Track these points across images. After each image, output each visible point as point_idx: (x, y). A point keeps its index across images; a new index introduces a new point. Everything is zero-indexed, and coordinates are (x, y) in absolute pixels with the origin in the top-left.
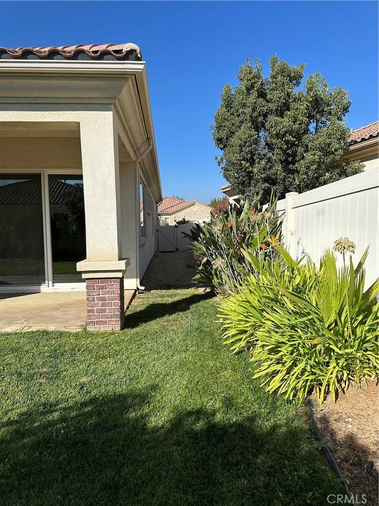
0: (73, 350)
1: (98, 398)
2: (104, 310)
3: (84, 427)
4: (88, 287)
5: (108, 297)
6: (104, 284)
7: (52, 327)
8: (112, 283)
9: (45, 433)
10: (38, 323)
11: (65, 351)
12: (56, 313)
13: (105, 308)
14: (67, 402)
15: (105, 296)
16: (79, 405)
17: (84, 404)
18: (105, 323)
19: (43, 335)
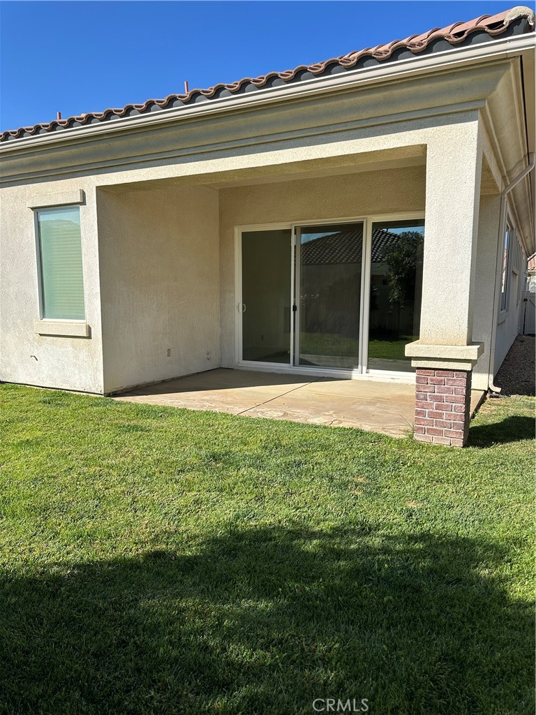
0: (396, 462)
1: (433, 536)
2: (441, 415)
3: (415, 569)
4: (418, 379)
5: (446, 397)
6: (443, 378)
7: (367, 426)
8: (455, 378)
9: (364, 560)
10: (349, 419)
11: (385, 461)
12: (371, 408)
13: (441, 411)
14: (391, 529)
15: (443, 395)
16: (407, 538)
17: (413, 538)
18: (440, 433)
19: (357, 435)
